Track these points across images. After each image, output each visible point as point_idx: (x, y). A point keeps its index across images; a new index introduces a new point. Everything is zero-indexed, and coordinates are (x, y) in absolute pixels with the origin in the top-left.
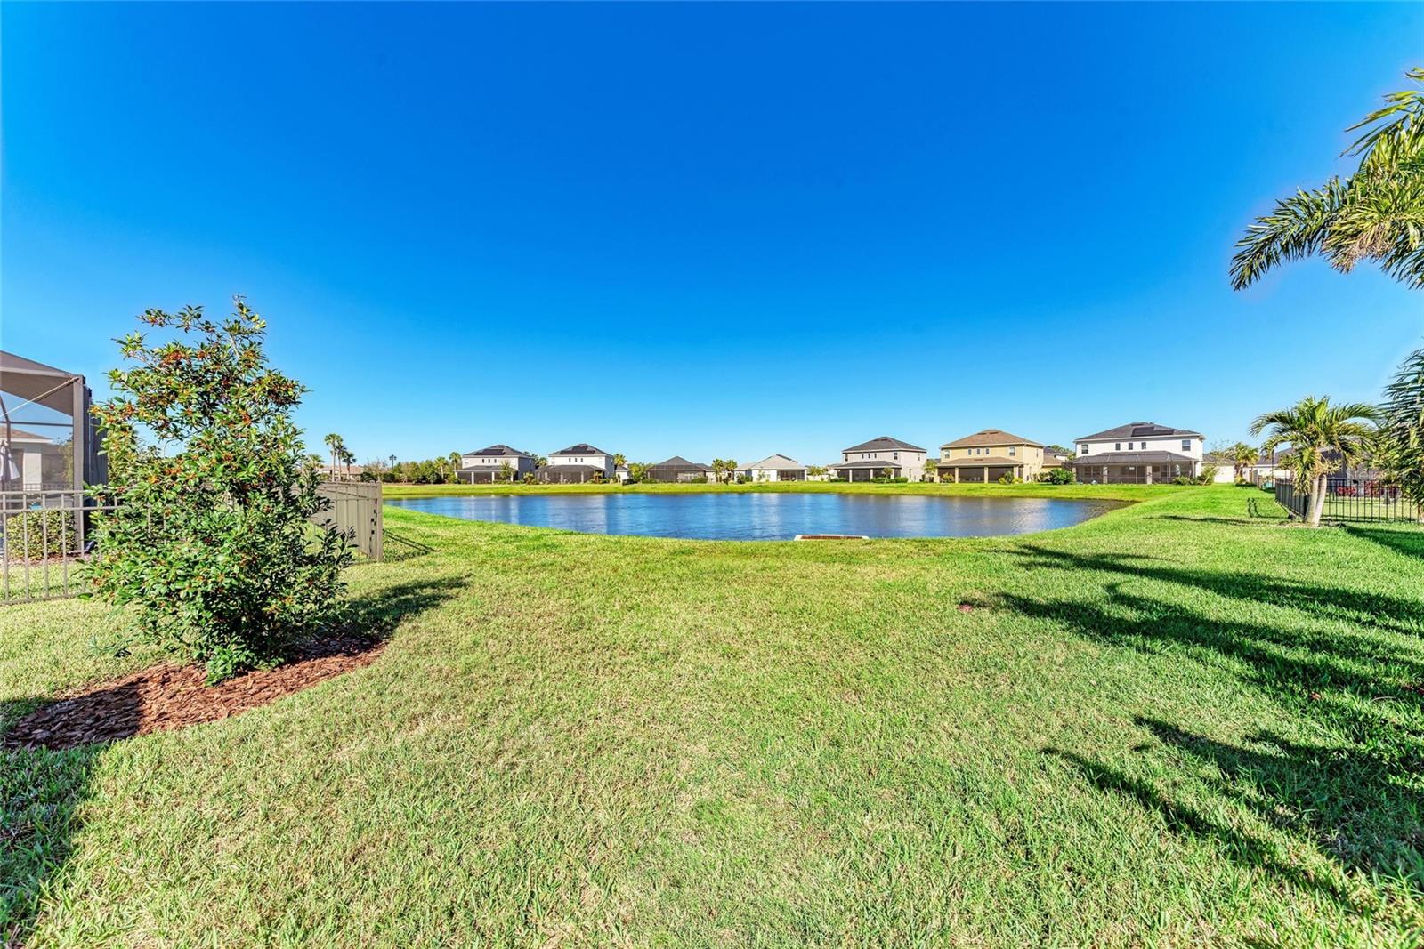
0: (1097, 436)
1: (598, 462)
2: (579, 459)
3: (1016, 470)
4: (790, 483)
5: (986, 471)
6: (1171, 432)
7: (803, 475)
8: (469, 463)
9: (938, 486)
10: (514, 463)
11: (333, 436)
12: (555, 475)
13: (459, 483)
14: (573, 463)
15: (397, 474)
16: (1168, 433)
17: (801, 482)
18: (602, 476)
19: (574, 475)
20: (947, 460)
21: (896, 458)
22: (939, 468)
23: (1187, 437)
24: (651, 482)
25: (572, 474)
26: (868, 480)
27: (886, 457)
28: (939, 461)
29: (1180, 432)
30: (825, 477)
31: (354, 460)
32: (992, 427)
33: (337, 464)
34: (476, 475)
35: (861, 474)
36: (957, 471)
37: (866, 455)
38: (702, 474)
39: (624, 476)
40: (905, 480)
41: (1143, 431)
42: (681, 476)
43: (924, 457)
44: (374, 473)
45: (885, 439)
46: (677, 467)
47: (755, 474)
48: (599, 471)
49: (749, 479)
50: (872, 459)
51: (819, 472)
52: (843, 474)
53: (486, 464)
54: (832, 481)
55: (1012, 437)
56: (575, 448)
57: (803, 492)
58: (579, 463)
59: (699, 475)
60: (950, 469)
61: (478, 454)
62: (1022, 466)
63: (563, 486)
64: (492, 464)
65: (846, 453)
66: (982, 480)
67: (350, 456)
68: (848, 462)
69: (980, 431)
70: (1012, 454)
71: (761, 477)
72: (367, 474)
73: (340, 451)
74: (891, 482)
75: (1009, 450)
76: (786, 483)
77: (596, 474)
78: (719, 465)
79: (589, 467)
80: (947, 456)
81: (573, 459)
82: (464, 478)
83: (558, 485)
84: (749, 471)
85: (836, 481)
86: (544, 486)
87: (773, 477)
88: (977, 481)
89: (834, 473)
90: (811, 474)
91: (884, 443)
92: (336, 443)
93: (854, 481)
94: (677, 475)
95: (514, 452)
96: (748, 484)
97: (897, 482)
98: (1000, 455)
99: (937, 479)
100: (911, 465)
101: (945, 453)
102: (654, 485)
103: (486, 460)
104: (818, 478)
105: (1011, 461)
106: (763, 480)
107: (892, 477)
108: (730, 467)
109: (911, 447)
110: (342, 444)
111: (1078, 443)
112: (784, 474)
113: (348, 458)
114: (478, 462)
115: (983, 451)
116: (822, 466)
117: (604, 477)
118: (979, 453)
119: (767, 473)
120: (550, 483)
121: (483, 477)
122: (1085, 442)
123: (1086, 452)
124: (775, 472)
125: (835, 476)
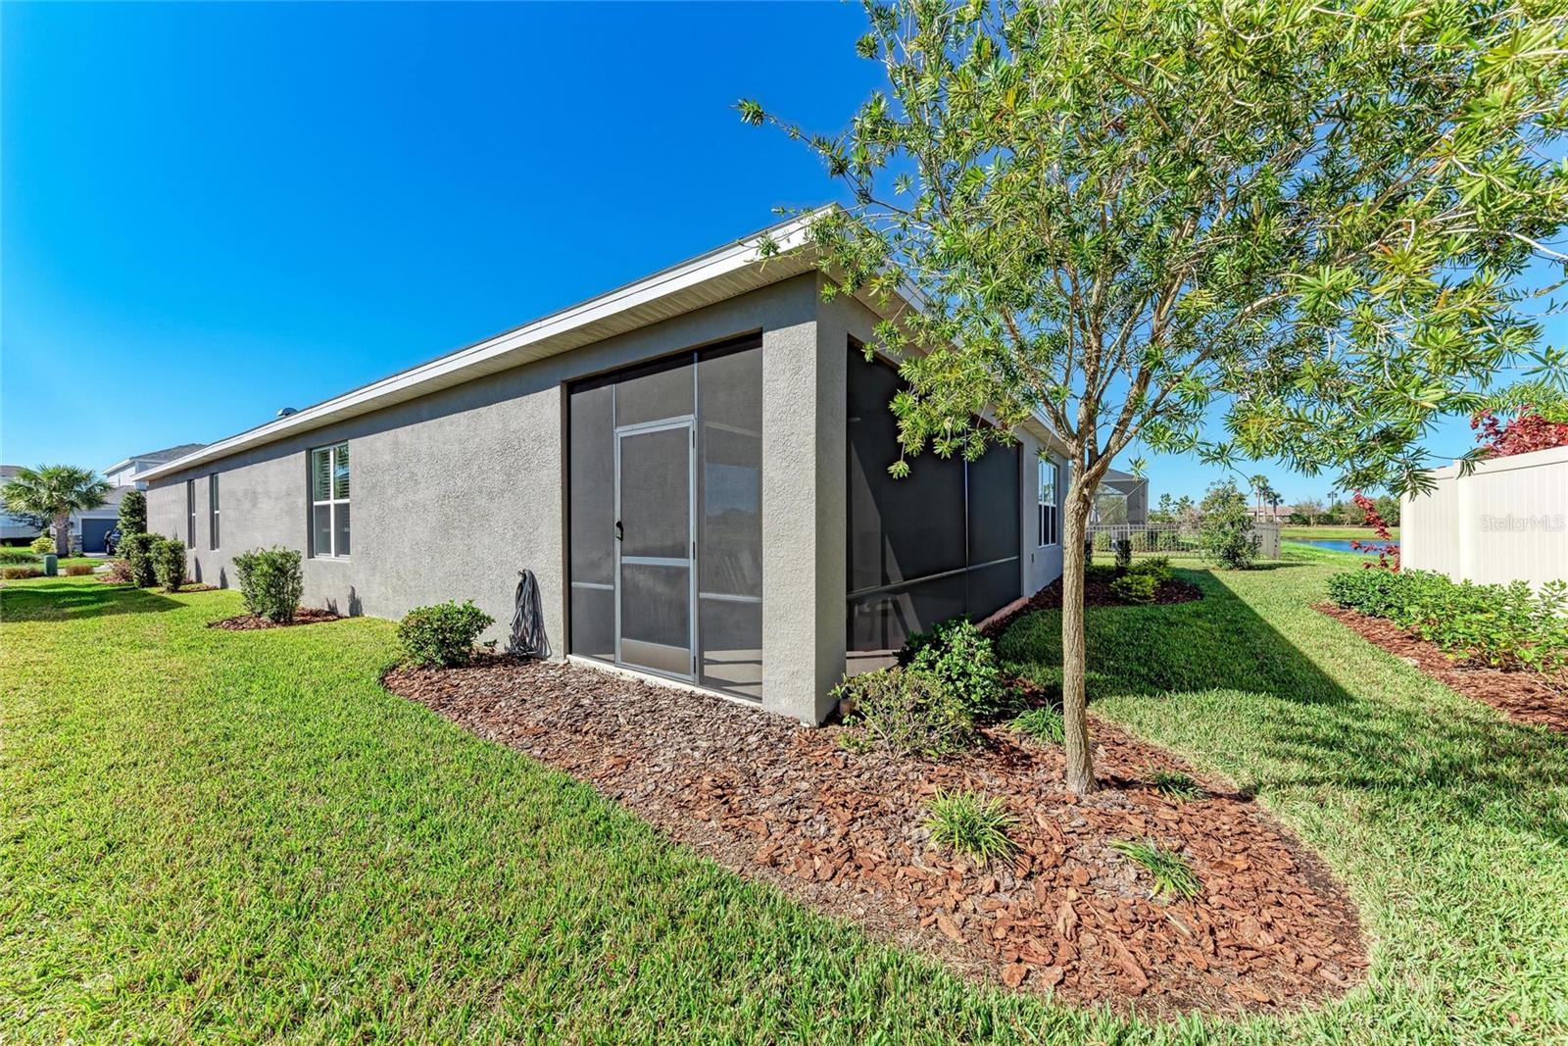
11: (1259, 478)
15: (1335, 515)
31: (1282, 501)
33: (1262, 505)
44: (1306, 514)
67: (1277, 497)
72: (1296, 515)
73: (1266, 492)
92: (1261, 485)
110: (1268, 485)
113: (1274, 499)
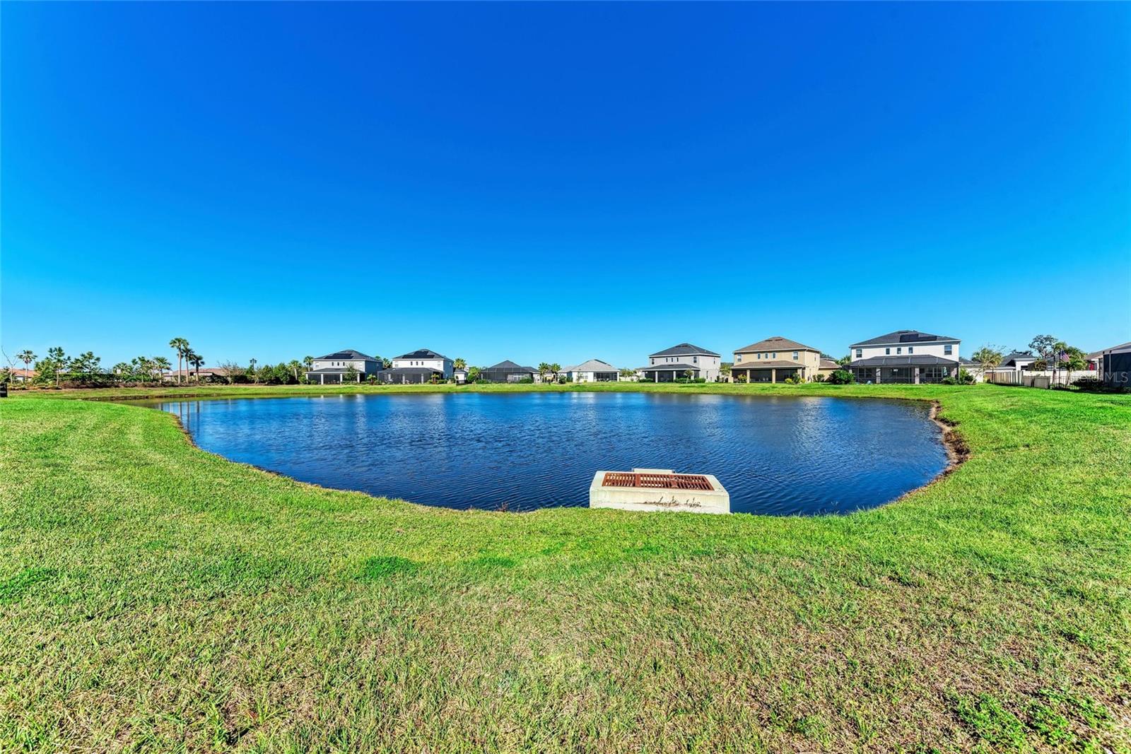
0: (869, 342)
1: (437, 365)
2: (420, 362)
3: (800, 372)
4: (605, 383)
5: (774, 373)
6: (935, 338)
7: (616, 376)
8: (318, 366)
9: (732, 386)
10: (360, 366)
11: (179, 340)
12: (398, 377)
13: (309, 383)
14: (414, 366)
15: (248, 376)
16: (931, 339)
17: (614, 382)
18: (440, 377)
19: (414, 376)
20: (740, 363)
21: (695, 362)
22: (733, 370)
23: (948, 343)
24: (483, 383)
25: (414, 375)
26: (671, 381)
27: (687, 361)
28: (733, 364)
29: (941, 338)
30: (635, 378)
31: (203, 363)
32: (776, 335)
33: (185, 366)
34: (326, 376)
35: (665, 376)
36: (748, 373)
37: (670, 359)
38: (528, 375)
39: (461, 377)
40: (703, 381)
41: (909, 338)
42: (510, 377)
43: (719, 361)
44: (224, 375)
45: (686, 346)
46: (506, 369)
47: (575, 376)
48: (437, 373)
49: (570, 379)
50: (675, 362)
51: (630, 374)
52: (650, 376)
53: (336, 366)
54: (641, 381)
55: (794, 343)
56: (417, 352)
57: (615, 391)
58: (420, 366)
59: (527, 376)
60: (743, 371)
61: (328, 358)
62: (804, 369)
63: (405, 387)
64: (341, 366)
65: (653, 357)
66: (770, 380)
67: (200, 358)
68: (655, 365)
69: (767, 339)
70: (796, 358)
71: (579, 378)
72: (216, 376)
73: (187, 354)
74: (692, 382)
75: (793, 354)
76: (601, 383)
77: (435, 376)
78: (545, 368)
79: (427, 369)
80: (740, 360)
81: (414, 362)
82: (315, 379)
83: (399, 385)
84: (570, 373)
85: (643, 381)
86: (388, 386)
87: (591, 378)
88: (766, 382)
89: (642, 375)
90: (623, 375)
91: (684, 349)
92: (182, 347)
93: (659, 381)
94: (506, 377)
95: (361, 356)
96: (568, 384)
97: (697, 382)
98: (786, 359)
99: (731, 380)
100: (708, 368)
101: (738, 357)
102: (484, 386)
103: (336, 363)
104: (628, 379)
105: (795, 364)
106: (582, 381)
107: (692, 378)
108: (554, 369)
109: (708, 352)
110: (189, 347)
111: (852, 348)
112: (600, 376)
113: (197, 361)
114: (327, 365)
115: (770, 355)
116: (632, 369)
117: (442, 378)
118: (767, 357)
119: (584, 374)
120: (391, 383)
121: (331, 378)
122: (859, 347)
123: (860, 356)
124: (592, 373)
125: (643, 378)
